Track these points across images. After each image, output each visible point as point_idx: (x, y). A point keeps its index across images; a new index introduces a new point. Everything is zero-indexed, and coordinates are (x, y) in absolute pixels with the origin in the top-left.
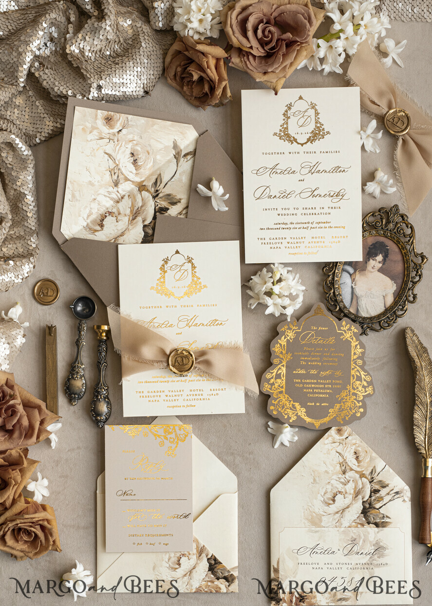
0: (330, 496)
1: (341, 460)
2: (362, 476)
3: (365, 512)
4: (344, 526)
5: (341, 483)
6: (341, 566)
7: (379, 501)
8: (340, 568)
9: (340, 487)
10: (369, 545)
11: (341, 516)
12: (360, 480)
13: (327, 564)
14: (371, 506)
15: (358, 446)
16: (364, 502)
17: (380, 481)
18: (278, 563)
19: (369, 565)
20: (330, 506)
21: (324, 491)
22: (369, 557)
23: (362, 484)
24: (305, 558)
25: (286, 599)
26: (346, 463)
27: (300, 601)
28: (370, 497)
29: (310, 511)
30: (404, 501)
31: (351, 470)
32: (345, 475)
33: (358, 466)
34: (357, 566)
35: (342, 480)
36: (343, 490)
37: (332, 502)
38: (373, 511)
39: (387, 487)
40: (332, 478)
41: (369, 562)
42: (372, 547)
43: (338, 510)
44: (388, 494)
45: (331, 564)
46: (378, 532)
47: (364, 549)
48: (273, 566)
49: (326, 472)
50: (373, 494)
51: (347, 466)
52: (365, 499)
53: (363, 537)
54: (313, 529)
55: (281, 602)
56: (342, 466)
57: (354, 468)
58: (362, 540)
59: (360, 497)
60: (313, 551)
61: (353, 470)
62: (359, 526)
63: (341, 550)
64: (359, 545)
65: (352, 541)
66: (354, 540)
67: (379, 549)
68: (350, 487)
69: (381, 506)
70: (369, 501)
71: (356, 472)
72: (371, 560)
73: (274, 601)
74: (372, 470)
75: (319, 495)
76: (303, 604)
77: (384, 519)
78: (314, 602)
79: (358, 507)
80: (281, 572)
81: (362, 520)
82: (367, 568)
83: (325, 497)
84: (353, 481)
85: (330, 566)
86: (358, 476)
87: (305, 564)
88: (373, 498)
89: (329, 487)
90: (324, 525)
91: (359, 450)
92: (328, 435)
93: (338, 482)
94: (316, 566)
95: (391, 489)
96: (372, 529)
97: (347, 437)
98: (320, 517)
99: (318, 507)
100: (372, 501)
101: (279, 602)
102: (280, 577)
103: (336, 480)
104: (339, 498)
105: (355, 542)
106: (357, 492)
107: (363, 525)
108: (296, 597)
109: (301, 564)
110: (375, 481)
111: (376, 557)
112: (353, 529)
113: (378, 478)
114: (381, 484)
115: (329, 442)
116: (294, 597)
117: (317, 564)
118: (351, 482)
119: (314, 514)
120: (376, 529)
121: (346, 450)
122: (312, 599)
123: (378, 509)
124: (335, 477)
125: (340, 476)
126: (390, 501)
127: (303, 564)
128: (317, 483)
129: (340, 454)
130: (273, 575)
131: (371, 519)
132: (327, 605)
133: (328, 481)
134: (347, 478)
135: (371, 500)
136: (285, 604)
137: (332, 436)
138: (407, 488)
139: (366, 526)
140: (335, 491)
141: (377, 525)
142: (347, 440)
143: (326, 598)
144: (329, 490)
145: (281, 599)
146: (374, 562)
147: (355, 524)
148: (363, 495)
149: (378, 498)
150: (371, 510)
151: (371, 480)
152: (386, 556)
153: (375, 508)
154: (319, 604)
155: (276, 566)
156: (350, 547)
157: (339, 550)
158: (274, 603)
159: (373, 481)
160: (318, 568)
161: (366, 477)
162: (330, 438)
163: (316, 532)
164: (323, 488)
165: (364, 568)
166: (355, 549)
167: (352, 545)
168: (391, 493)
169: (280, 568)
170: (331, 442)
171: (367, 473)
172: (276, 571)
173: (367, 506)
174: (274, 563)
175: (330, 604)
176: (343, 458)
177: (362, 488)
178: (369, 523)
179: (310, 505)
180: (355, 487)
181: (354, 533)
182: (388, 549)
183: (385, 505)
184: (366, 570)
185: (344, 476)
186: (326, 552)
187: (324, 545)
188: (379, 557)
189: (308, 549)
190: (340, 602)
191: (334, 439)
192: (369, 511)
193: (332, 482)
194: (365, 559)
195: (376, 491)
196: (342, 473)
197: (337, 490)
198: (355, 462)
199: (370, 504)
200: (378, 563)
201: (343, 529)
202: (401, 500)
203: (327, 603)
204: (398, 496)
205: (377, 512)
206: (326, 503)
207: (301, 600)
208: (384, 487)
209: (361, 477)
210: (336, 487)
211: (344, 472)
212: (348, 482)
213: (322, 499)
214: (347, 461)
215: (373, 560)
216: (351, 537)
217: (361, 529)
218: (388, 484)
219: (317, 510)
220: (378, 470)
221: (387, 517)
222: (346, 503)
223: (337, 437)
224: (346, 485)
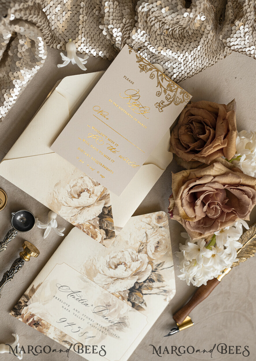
0: (116, 261)
1: (144, 241)
2: (150, 262)
3: (132, 290)
4: (109, 290)
5: (132, 258)
6: (85, 318)
7: (148, 289)
8: (83, 319)
9: (128, 260)
10: (117, 316)
11: (113, 282)
12: (146, 265)
13: (75, 310)
14: (140, 289)
15: (164, 239)
16: (137, 282)
17: (160, 275)
18: (39, 286)
19: (106, 331)
20: (110, 269)
21: (115, 255)
22: (110, 324)
23: (146, 269)
24: (62, 295)
25: (24, 316)
26: (146, 245)
27: (34, 324)
28: (145, 282)
29: (93, 263)
30: (165, 299)
31: (146, 253)
32: (139, 254)
33: (153, 254)
34: (96, 326)
35: (134, 256)
36: (128, 264)
37: (113, 267)
38: (138, 294)
39: (161, 282)
40: (128, 250)
41: (107, 328)
42: (117, 318)
43: (113, 276)
44: (158, 288)
45: (79, 312)
46: (130, 311)
47: (111, 316)
48: (33, 286)
49: (127, 242)
50: (148, 281)
51: (145, 248)
52: (139, 281)
53: (116, 308)
54: (85, 277)
55: (19, 316)
56: (142, 245)
57: (150, 253)
58: (115, 309)
59: (137, 277)
60: (72, 294)
61: (147, 254)
62: (120, 298)
63: (94, 306)
64: (109, 311)
65: (106, 305)
66: (109, 306)
67: (122, 323)
68: (135, 266)
69: (147, 293)
70: (141, 284)
71: (149, 257)
72: (111, 327)
73: (14, 312)
74: (161, 263)
75: (108, 256)
76: (35, 328)
77: (141, 304)
78: (45, 332)
79: (130, 283)
80: (36, 294)
81: (126, 294)
82: (102, 332)
83: (111, 260)
84: (141, 262)
85: (76, 313)
86: (147, 260)
87: (59, 300)
88: (146, 284)
89: (120, 255)
90: (95, 280)
91: (162, 242)
92: (149, 215)
93: (130, 256)
94: (67, 307)
95: (163, 286)
96: (127, 306)
97: (161, 227)
98: (96, 272)
99: (101, 264)
100: (143, 286)
101: (17, 315)
102: (33, 297)
103: (129, 253)
104: (121, 267)
105: (108, 307)
106: (137, 272)
107: (123, 299)
108: (33, 319)
109: (56, 298)
110: (156, 272)
111: (115, 327)
112: (114, 297)
113: (159, 272)
114: (159, 278)
115: (145, 221)
116: (32, 319)
117: (68, 305)
118: (139, 262)
119: (94, 267)
120: (130, 308)
121: (153, 236)
122: (45, 328)
123: (143, 294)
124: (130, 250)
125: (135, 252)
126: (156, 294)
127: (57, 299)
128: (114, 245)
129: (147, 235)
130: (27, 292)
131: (132, 298)
132: (53, 339)
133: (123, 250)
134: (139, 257)
135: (143, 284)
136: (21, 319)
137: (151, 218)
138: (174, 291)
139: (125, 301)
140: (122, 261)
141: (133, 305)
142: (159, 229)
143: (56, 335)
144: (118, 257)
145: (21, 314)
146: (111, 330)
147: (118, 294)
148: (140, 277)
149: (149, 287)
150: (137, 291)
151: (154, 270)
152: (123, 331)
153: (141, 292)
154: (47, 335)
155: (35, 287)
156: (101, 308)
157: (92, 305)
158: (13, 313)
159: (155, 271)
160: (66, 309)
161: (152, 266)
162: (149, 219)
163: (85, 281)
164: (116, 252)
165: (100, 330)
166: (105, 313)
167: (104, 308)
168: (161, 288)
169: (37, 290)
170: (147, 222)
171: (156, 263)
172: (33, 291)
173: (137, 287)
174: (35, 284)
175: (55, 340)
176: (147, 241)
177: (143, 272)
178: (129, 300)
179: (96, 259)
180: (139, 268)
181: (113, 301)
182: (128, 327)
183: (150, 294)
184: (101, 333)
185: (137, 254)
186: (82, 301)
187: (83, 295)
188: (117, 329)
189: (70, 291)
190: (64, 343)
191: (151, 221)
192: (135, 292)
193: (126, 253)
194: (106, 324)
195: (151, 280)
196: (137, 251)
197: (124, 261)
198: (153, 249)
199: (140, 287)
200: (114, 333)
201: (106, 292)
202: (164, 297)
203: (54, 338)
204: (164, 293)
205: (140, 296)
206: (109, 265)
207: (36, 324)
208: (159, 281)
209: (148, 263)
210: (125, 259)
211: (139, 251)
212: (137, 261)
213: (108, 260)
214: (148, 244)
215: (111, 329)
216: (108, 302)
217: (120, 300)
218: (164, 281)
219: (98, 266)
220: (165, 266)
221: (145, 304)
222: (124, 275)
223: (154, 222)
224: (133, 261)
